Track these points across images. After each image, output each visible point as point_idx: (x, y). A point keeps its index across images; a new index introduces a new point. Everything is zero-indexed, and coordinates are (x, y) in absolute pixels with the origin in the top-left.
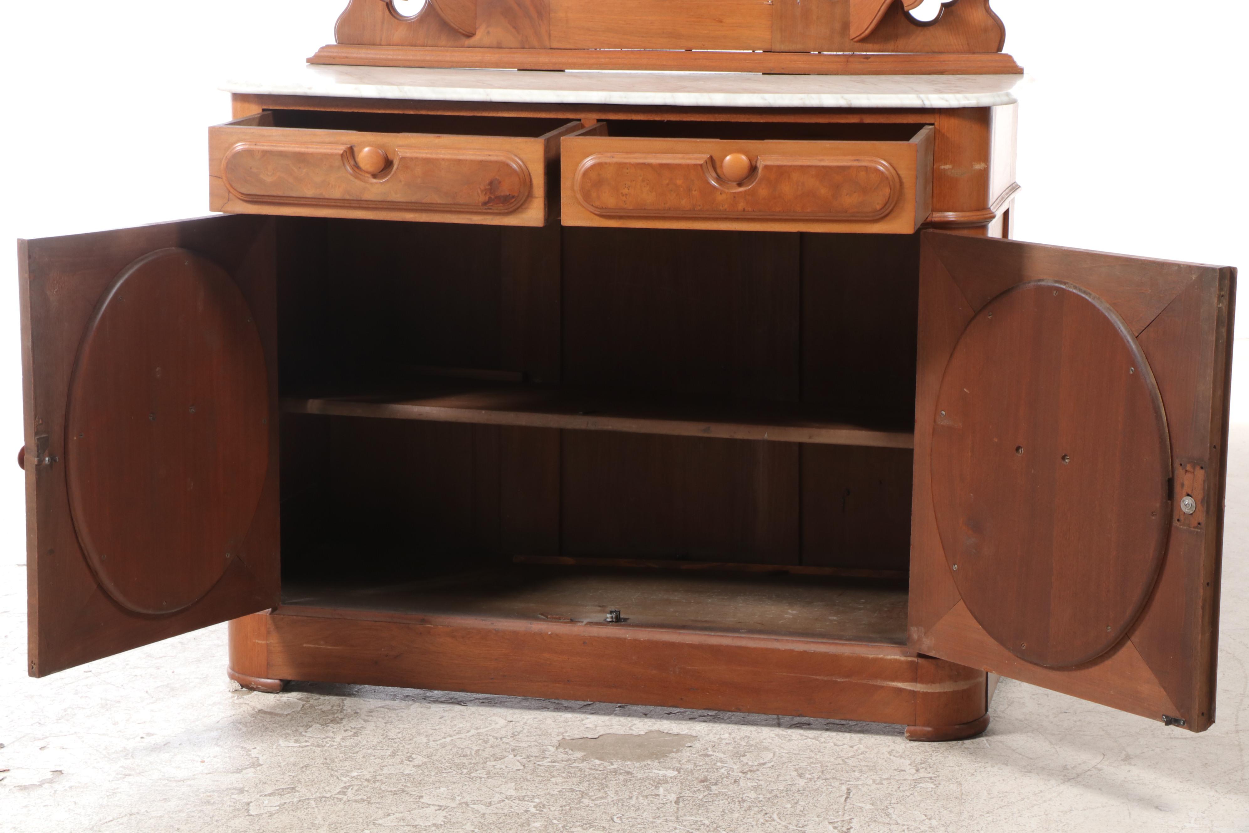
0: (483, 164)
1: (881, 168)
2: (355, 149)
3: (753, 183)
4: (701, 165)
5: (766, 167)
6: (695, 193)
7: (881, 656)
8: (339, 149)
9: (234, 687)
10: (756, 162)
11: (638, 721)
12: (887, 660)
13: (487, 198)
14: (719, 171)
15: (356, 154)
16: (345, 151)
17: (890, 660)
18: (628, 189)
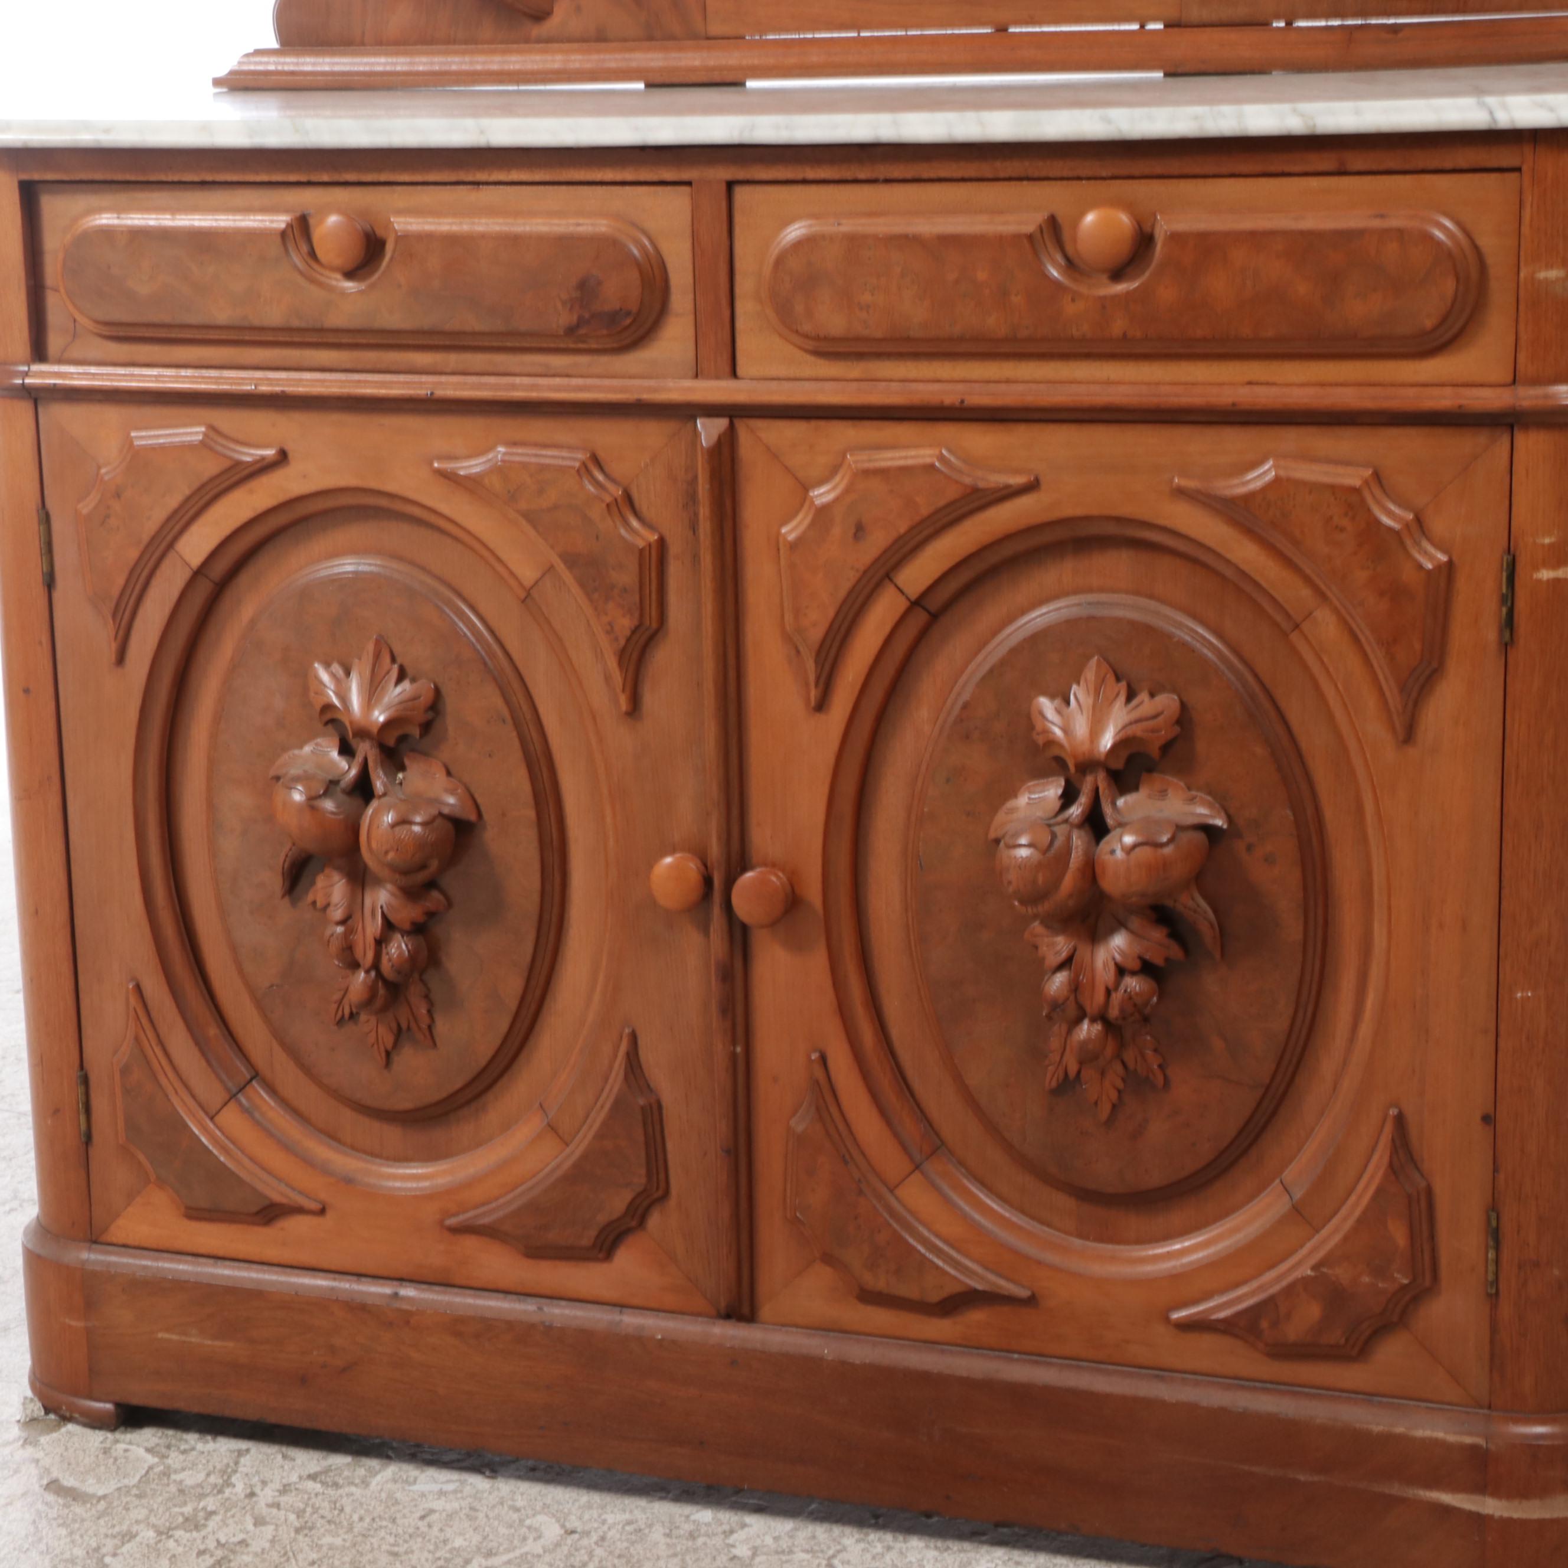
0: (564, 243)
1: (1439, 234)
2: (312, 222)
3: (1143, 273)
4: (1030, 237)
5: (1176, 238)
6: (1016, 299)
7: (1400, 1430)
8: (277, 221)
9: (29, 1412)
10: (1153, 227)
11: (854, 1540)
12: (1413, 1440)
13: (575, 318)
14: (1070, 249)
15: (312, 229)
16: (290, 226)
17: (1423, 1440)
18: (873, 295)
